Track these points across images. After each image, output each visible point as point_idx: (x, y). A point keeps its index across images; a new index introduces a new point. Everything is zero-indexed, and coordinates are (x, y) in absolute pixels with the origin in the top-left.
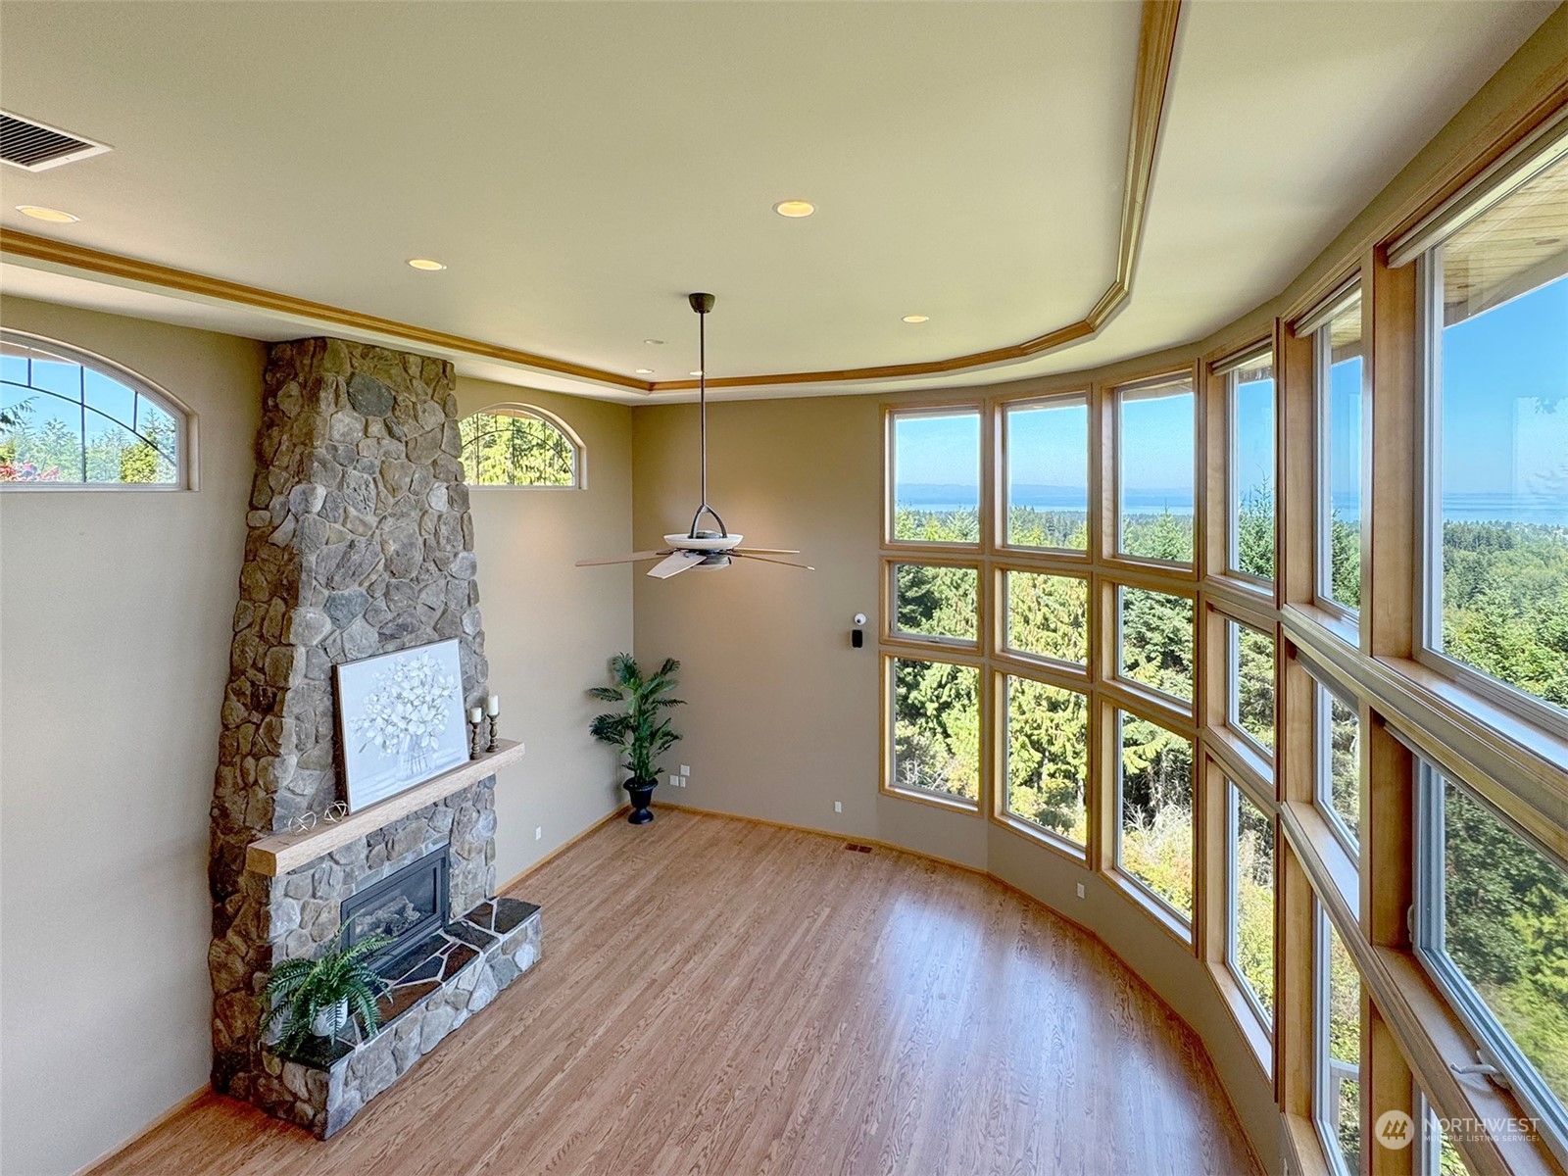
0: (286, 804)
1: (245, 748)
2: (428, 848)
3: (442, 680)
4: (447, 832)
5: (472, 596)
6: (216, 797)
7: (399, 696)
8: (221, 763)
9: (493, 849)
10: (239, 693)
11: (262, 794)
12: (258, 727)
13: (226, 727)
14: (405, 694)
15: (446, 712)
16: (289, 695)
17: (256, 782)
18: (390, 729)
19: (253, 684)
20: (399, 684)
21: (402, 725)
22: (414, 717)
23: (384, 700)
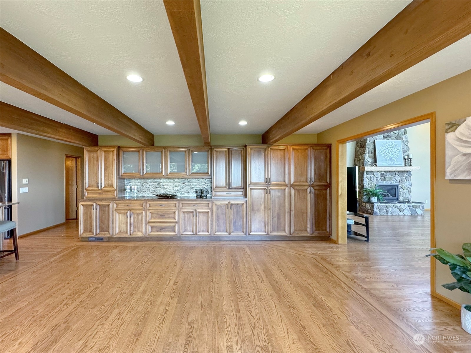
0: (366, 162)
1: (359, 154)
2: (394, 183)
3: (397, 148)
4: (399, 181)
5: (405, 132)
6: (354, 163)
7: (387, 148)
8: (355, 158)
9: (411, 190)
10: (358, 146)
11: (362, 160)
12: (361, 150)
13: (356, 152)
14: (388, 148)
15: (398, 154)
16: (367, 144)
17: (361, 159)
18: (385, 154)
19: (361, 144)
20: (387, 146)
21: (388, 154)
22: (391, 153)
23: (384, 148)
